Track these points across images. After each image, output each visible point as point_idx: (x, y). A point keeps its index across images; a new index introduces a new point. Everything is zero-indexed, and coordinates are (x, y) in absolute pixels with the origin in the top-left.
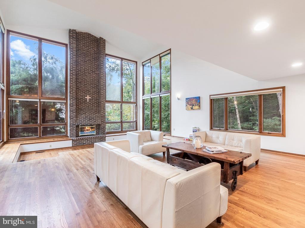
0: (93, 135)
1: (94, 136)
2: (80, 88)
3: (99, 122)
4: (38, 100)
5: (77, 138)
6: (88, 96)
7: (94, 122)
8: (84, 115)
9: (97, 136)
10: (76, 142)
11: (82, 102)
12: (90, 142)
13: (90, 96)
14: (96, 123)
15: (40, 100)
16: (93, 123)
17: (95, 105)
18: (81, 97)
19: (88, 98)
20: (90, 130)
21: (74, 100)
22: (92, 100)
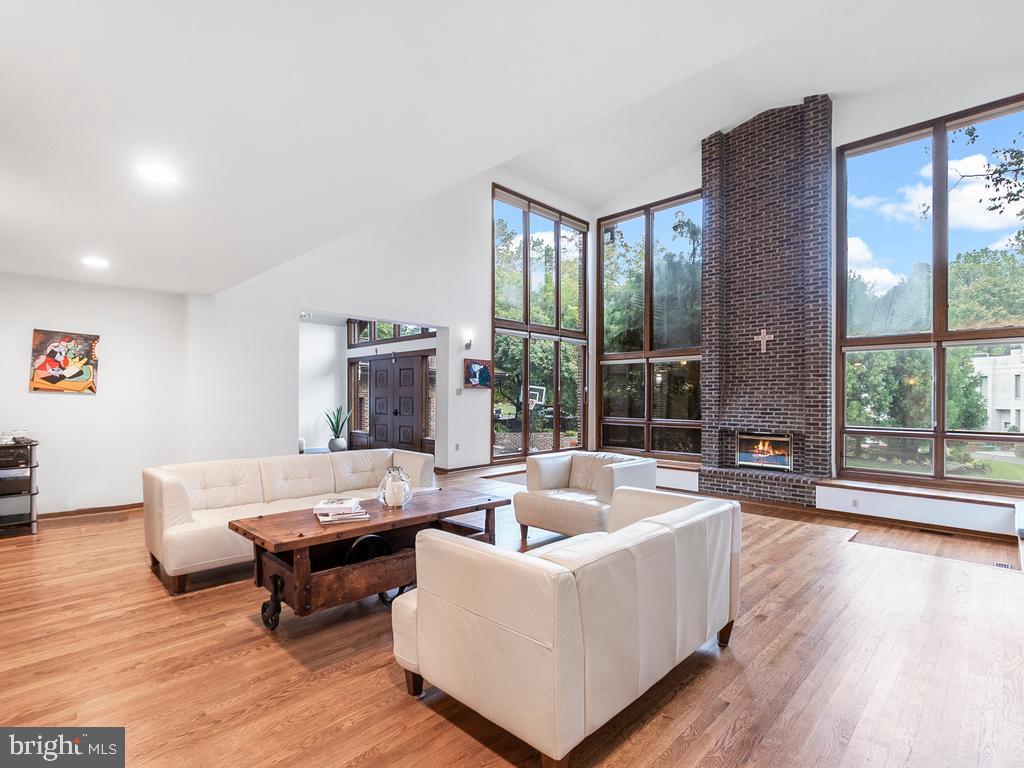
0: (782, 470)
1: (785, 475)
2: (738, 311)
3: (797, 424)
4: (644, 361)
5: (724, 470)
6: (763, 331)
7: (780, 422)
8: (747, 398)
9: (798, 477)
10: (710, 480)
11: (745, 356)
12: (754, 490)
13: (771, 330)
14: (788, 427)
15: (648, 359)
16: (774, 427)
17: (793, 363)
18: (743, 339)
19: (764, 337)
20: (768, 452)
21: (714, 351)
22: (778, 344)
